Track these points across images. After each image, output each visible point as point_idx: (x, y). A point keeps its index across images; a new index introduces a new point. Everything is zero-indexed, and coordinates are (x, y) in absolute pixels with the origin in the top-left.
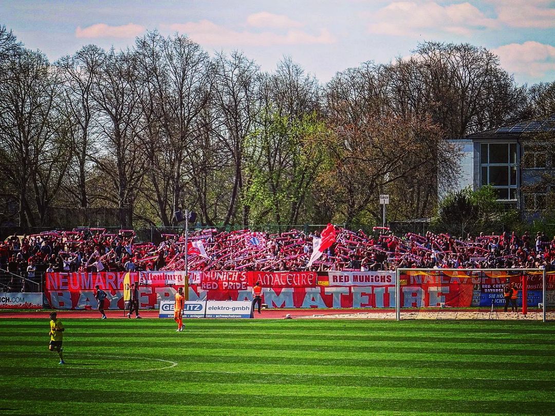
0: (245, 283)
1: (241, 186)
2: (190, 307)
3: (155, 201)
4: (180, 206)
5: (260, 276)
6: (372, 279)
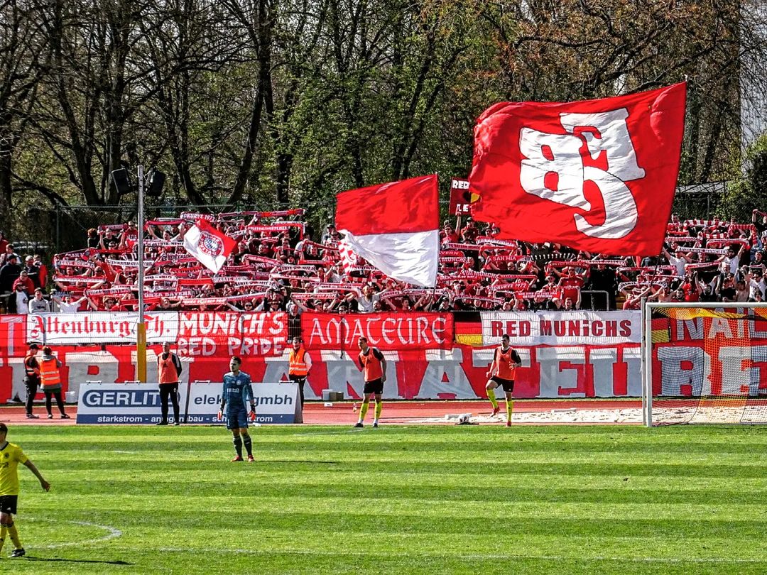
0: (282, 339)
1: (270, 109)
2: (150, 398)
3: (66, 145)
4: (125, 157)
5: (317, 323)
6: (586, 329)
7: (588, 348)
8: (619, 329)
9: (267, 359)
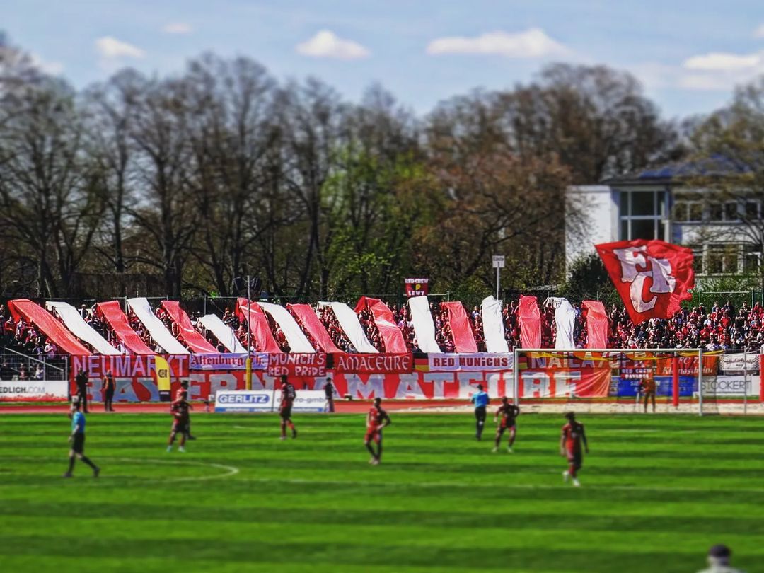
2: (253, 398)
5: (342, 359)
6: (484, 362)
7: (484, 373)
8: (501, 362)
9: (315, 378)
